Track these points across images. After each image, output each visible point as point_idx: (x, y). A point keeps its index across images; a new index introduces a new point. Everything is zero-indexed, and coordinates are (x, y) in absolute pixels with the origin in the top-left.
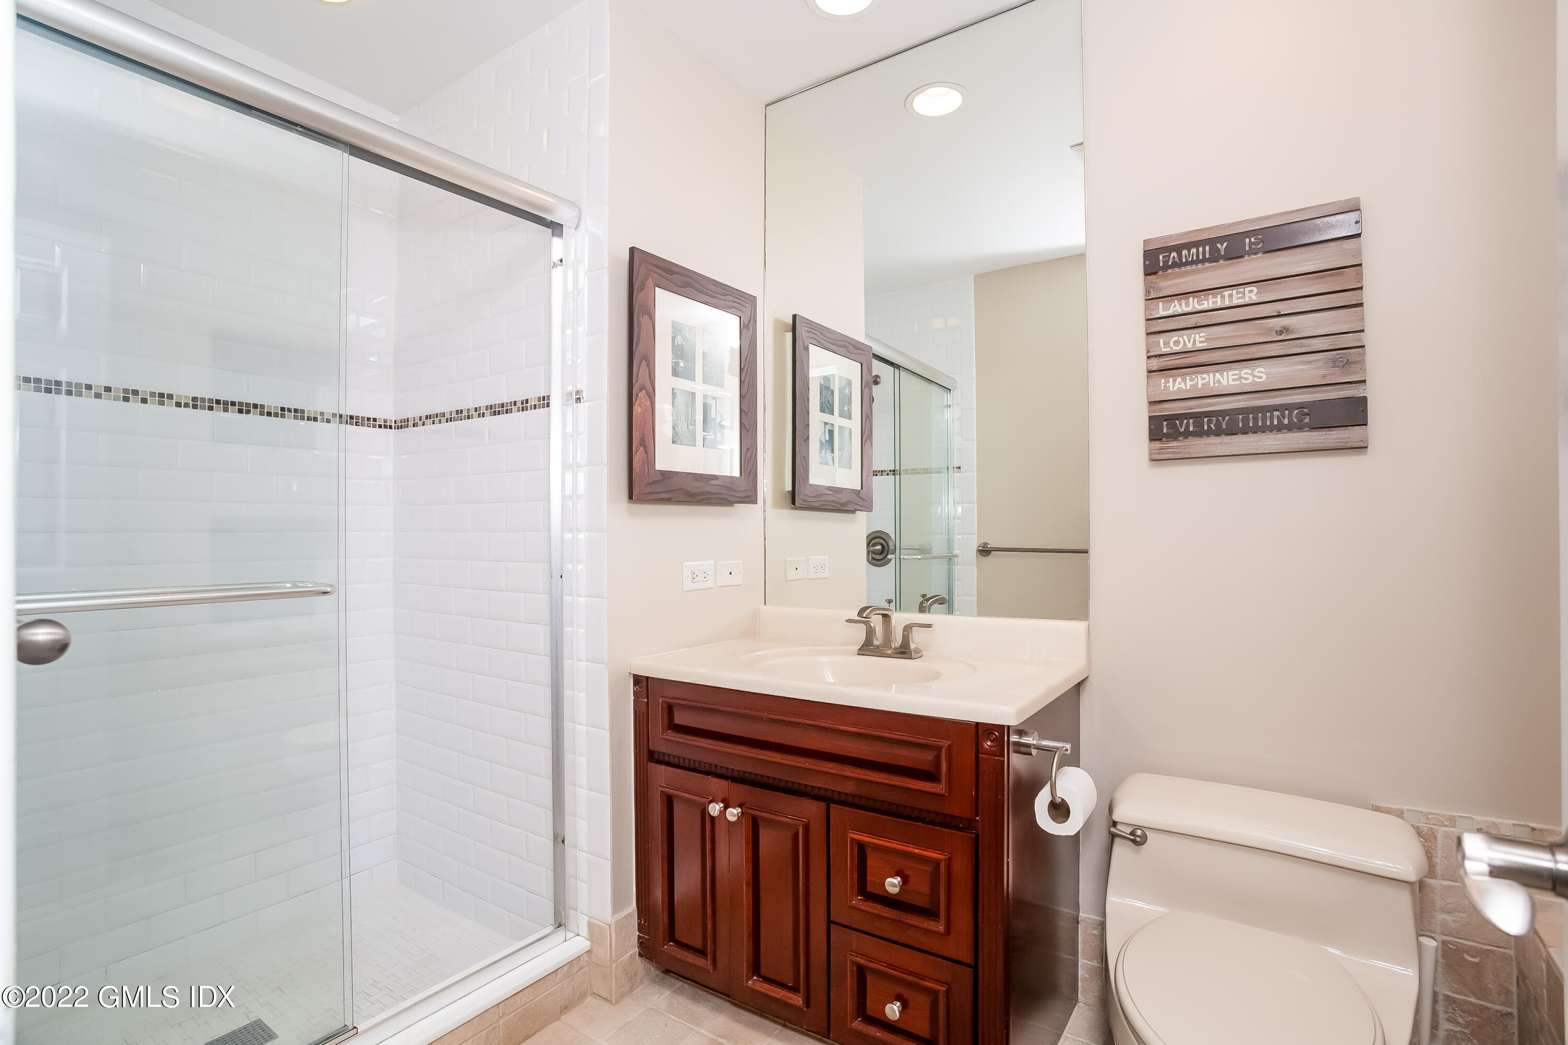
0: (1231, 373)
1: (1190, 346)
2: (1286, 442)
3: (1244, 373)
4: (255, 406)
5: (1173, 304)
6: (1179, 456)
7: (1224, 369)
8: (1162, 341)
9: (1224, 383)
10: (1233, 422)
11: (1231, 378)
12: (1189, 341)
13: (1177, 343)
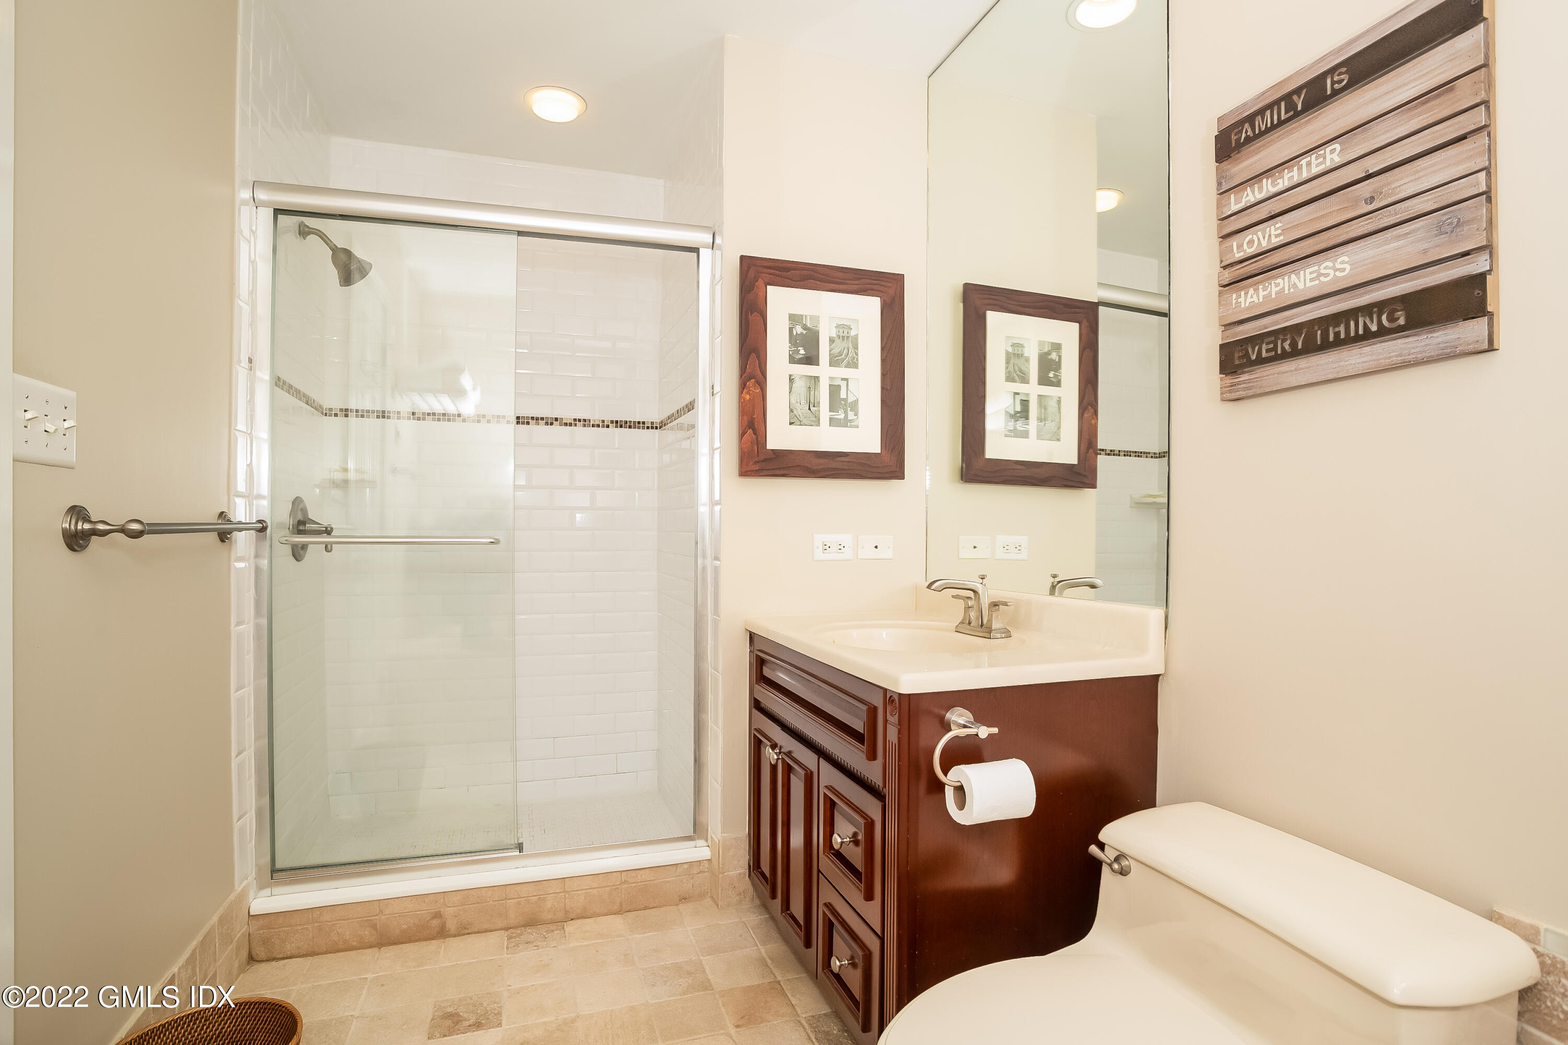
0: (1308, 271)
1: (1265, 245)
2: (1374, 357)
3: (1324, 268)
4: (556, 419)
5: (1246, 193)
6: (1250, 393)
7: (1300, 267)
8: (1235, 244)
9: (1301, 286)
10: (1310, 338)
11: (1308, 277)
12: (1264, 238)
13: (1251, 242)
